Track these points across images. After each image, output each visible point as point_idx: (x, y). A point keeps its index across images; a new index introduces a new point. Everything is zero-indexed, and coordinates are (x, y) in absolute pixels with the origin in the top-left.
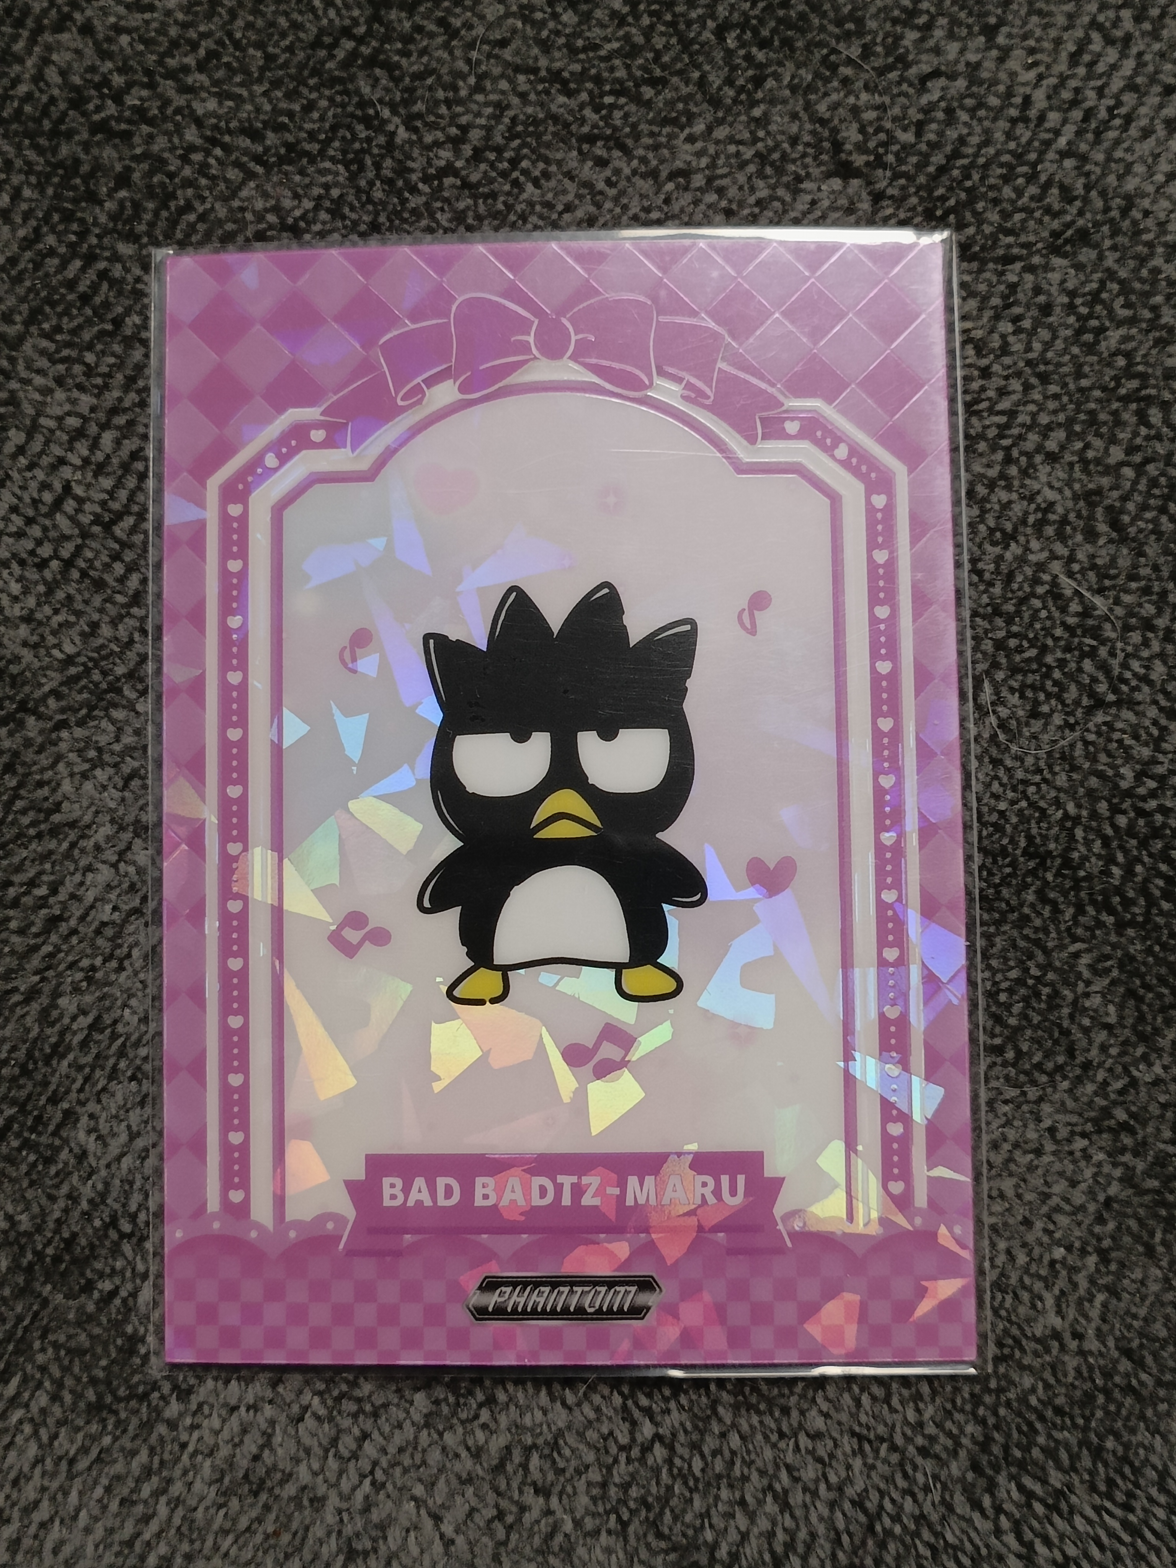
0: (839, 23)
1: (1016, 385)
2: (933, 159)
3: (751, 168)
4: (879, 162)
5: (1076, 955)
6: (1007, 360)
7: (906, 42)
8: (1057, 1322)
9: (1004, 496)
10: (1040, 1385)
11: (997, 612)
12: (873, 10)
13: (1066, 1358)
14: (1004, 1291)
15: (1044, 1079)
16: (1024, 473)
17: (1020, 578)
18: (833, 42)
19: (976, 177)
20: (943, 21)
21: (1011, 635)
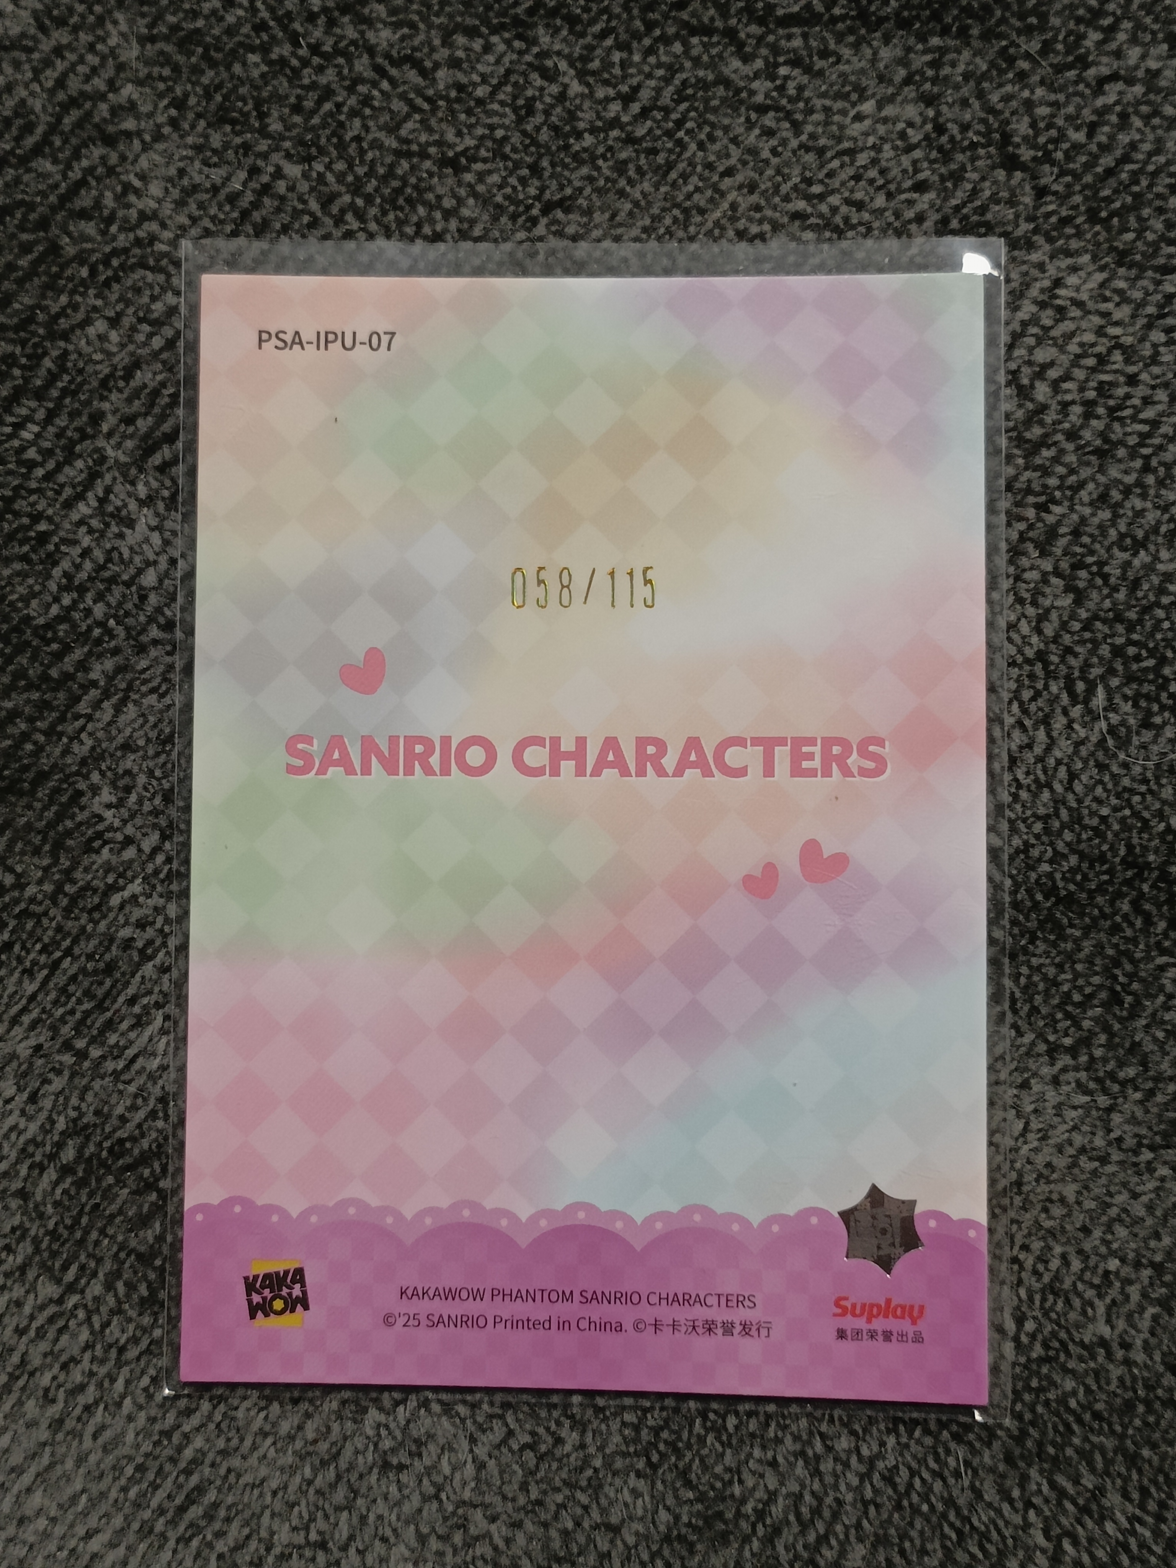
0: (1022, 17)
1: (1162, 396)
2: (1102, 161)
3: (918, 154)
4: (1048, 158)
5: (1162, 968)
6: (1156, 370)
7: (1089, 43)
8: (1105, 1331)
9: (1138, 504)
10: (1081, 1390)
11: (1119, 618)
12: (1058, 6)
13: (1111, 1367)
14: (1056, 1294)
15: (1116, 1088)
16: (1161, 483)
17: (1146, 587)
18: (1014, 36)
19: (1144, 183)
20: (1127, 25)
21: (1131, 643)
